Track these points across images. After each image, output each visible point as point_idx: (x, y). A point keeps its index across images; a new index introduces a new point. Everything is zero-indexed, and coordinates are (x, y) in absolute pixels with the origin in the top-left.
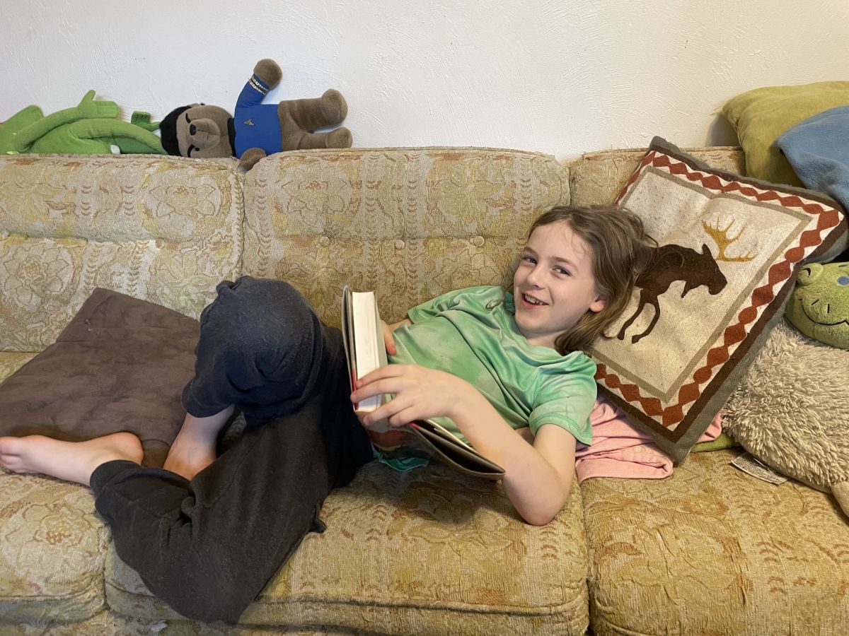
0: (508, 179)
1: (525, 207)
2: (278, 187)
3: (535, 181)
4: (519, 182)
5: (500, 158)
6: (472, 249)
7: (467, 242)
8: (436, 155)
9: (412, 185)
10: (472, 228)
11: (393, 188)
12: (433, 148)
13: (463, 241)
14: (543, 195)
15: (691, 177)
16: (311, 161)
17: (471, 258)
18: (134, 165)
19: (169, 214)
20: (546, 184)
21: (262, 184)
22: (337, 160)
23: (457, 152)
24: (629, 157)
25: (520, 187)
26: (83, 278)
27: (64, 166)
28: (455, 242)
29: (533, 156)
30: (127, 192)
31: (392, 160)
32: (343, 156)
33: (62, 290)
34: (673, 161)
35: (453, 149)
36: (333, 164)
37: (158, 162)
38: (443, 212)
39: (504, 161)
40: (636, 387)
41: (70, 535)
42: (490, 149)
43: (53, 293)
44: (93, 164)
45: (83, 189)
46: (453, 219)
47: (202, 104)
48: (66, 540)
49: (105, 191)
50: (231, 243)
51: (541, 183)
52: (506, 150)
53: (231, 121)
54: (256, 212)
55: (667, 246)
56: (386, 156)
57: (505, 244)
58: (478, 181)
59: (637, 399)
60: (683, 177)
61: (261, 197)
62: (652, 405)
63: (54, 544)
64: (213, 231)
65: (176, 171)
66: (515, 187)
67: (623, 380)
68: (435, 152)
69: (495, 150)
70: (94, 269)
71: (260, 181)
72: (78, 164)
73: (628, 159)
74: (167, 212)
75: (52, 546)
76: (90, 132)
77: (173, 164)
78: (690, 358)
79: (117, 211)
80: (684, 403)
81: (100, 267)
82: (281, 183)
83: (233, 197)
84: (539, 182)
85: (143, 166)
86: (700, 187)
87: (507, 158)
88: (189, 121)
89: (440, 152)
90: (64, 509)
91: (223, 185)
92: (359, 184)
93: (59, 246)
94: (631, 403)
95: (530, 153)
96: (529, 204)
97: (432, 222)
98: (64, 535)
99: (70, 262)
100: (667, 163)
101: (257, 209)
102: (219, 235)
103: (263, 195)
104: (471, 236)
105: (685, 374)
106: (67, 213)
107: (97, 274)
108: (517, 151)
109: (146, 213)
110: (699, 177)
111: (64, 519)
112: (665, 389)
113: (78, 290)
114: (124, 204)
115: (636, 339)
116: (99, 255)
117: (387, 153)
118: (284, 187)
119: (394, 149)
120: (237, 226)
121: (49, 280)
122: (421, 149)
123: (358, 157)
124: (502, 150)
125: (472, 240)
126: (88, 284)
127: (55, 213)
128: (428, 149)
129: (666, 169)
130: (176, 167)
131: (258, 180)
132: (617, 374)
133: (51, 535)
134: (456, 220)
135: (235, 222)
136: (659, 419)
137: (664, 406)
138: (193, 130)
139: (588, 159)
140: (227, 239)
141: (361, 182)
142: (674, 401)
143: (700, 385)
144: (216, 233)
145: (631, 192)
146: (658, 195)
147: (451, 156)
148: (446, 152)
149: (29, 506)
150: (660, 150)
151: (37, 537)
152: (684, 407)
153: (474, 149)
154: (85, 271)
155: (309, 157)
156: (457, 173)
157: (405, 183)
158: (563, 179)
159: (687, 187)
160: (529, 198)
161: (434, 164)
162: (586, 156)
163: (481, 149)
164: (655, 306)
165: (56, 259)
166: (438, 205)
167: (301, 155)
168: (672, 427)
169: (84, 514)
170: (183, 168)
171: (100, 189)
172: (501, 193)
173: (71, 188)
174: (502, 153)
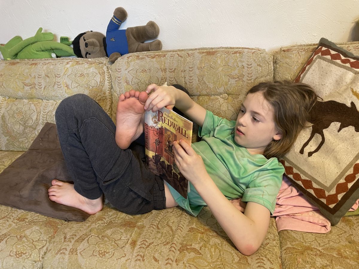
0: (240, 64)
1: (249, 79)
2: (127, 72)
3: (254, 65)
4: (245, 65)
5: (236, 53)
6: (221, 100)
7: (218, 97)
8: (203, 53)
9: (191, 69)
10: (222, 90)
11: (182, 71)
12: (202, 49)
13: (217, 96)
14: (259, 72)
15: (344, 61)
16: (142, 58)
17: (221, 105)
18: (61, 63)
19: (77, 87)
20: (260, 66)
21: (119, 71)
22: (154, 57)
23: (214, 50)
24: (307, 49)
25: (246, 68)
26: (41, 118)
27: (30, 65)
28: (213, 97)
29: (254, 51)
30: (57, 77)
31: (181, 56)
32: (157, 55)
33: (33, 123)
34: (333, 52)
35: (212, 49)
36: (152, 60)
37: (71, 61)
38: (206, 82)
39: (238, 55)
40: (310, 182)
41: (26, 253)
42: (231, 48)
43: (29, 125)
44: (43, 64)
45: (38, 76)
46: (211, 86)
47: (91, 31)
48: (24, 256)
49: (48, 77)
50: (106, 100)
51: (258, 65)
52: (240, 48)
53: (104, 39)
54: (117, 85)
55: (329, 101)
56: (178, 55)
57: (238, 98)
58: (224, 66)
59: (311, 188)
60: (339, 61)
61: (119, 77)
62: (320, 192)
63: (19, 258)
64: (97, 95)
65: (79, 66)
66: (244, 68)
67: (303, 177)
68: (203, 51)
69: (233, 48)
70: (46, 113)
71: (118, 69)
72: (36, 64)
73: (306, 50)
74: (76, 86)
75: (17, 259)
76: (41, 48)
77: (78, 62)
78: (343, 168)
79: (54, 86)
80: (339, 193)
81: (48, 112)
82: (128, 70)
83: (106, 78)
84: (256, 65)
85: (65, 64)
86: (349, 67)
87: (240, 53)
88: (85, 40)
89: (205, 51)
90: (24, 239)
91: (101, 72)
92: (165, 70)
93: (30, 103)
94: (308, 190)
95: (252, 49)
96: (251, 77)
97: (201, 88)
98: (23, 253)
99: (35, 110)
100: (329, 54)
101: (117, 83)
102: (100, 96)
103: (120, 76)
104: (221, 94)
105: (340, 177)
106: (32, 88)
107: (47, 116)
108: (245, 48)
109: (66, 86)
110: (348, 61)
111: (24, 244)
112: (328, 185)
113: (39, 123)
114: (56, 83)
115: (310, 154)
116: (47, 107)
117: (179, 53)
118: (130, 72)
119: (182, 50)
120: (108, 92)
121: (27, 119)
122: (196, 49)
123: (165, 56)
124: (237, 48)
125: (221, 96)
126: (43, 120)
127: (27, 88)
128: (199, 49)
129: (329, 57)
130: (79, 64)
131: (117, 69)
132: (299, 173)
133: (17, 253)
134: (213, 86)
135: (107, 89)
136: (324, 201)
137: (327, 194)
138: (86, 45)
139: (284, 51)
140: (104, 98)
141: (166, 69)
142: (333, 192)
143: (348, 184)
144: (98, 95)
145: (308, 70)
146: (324, 72)
147: (210, 53)
148: (208, 50)
149: (9, 237)
150: (325, 46)
151: (11, 254)
152: (339, 195)
153: (223, 48)
154: (42, 114)
155: (141, 56)
156: (214, 62)
157: (187, 68)
158: (269, 63)
159: (341, 67)
160: (251, 74)
161: (202, 57)
162: (282, 49)
163: (226, 48)
164: (322, 136)
165: (29, 109)
166: (204, 79)
167: (137, 55)
168: (332, 206)
169: (33, 241)
170: (82, 64)
171: (46, 76)
172: (236, 72)
173: (33, 76)
174: (237, 50)
